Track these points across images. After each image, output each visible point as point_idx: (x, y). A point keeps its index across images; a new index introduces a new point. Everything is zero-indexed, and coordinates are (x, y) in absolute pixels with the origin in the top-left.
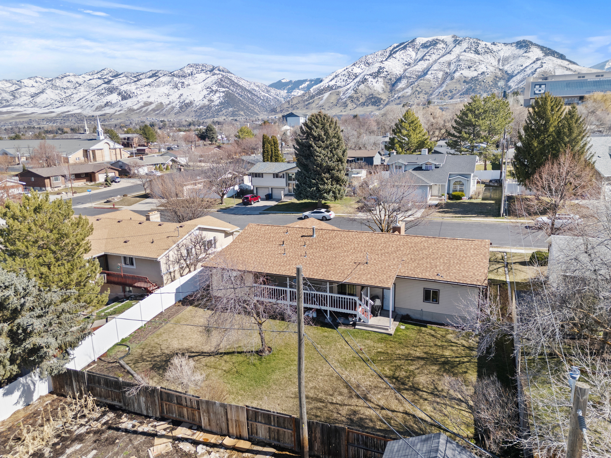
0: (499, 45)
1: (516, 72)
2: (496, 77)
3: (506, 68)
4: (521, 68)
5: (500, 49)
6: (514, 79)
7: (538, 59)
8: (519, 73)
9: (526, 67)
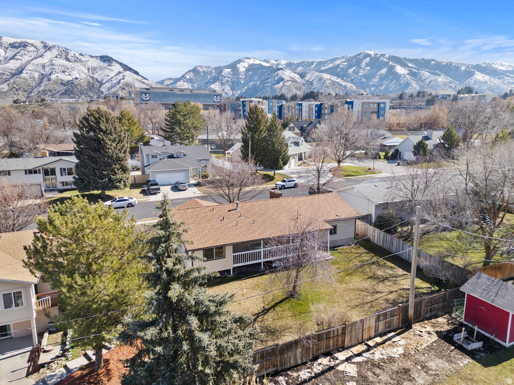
0: (86, 56)
1: (104, 81)
2: (88, 82)
3: (96, 76)
4: (109, 78)
5: (88, 60)
6: (104, 86)
7: (119, 73)
8: (107, 81)
9: (112, 78)
